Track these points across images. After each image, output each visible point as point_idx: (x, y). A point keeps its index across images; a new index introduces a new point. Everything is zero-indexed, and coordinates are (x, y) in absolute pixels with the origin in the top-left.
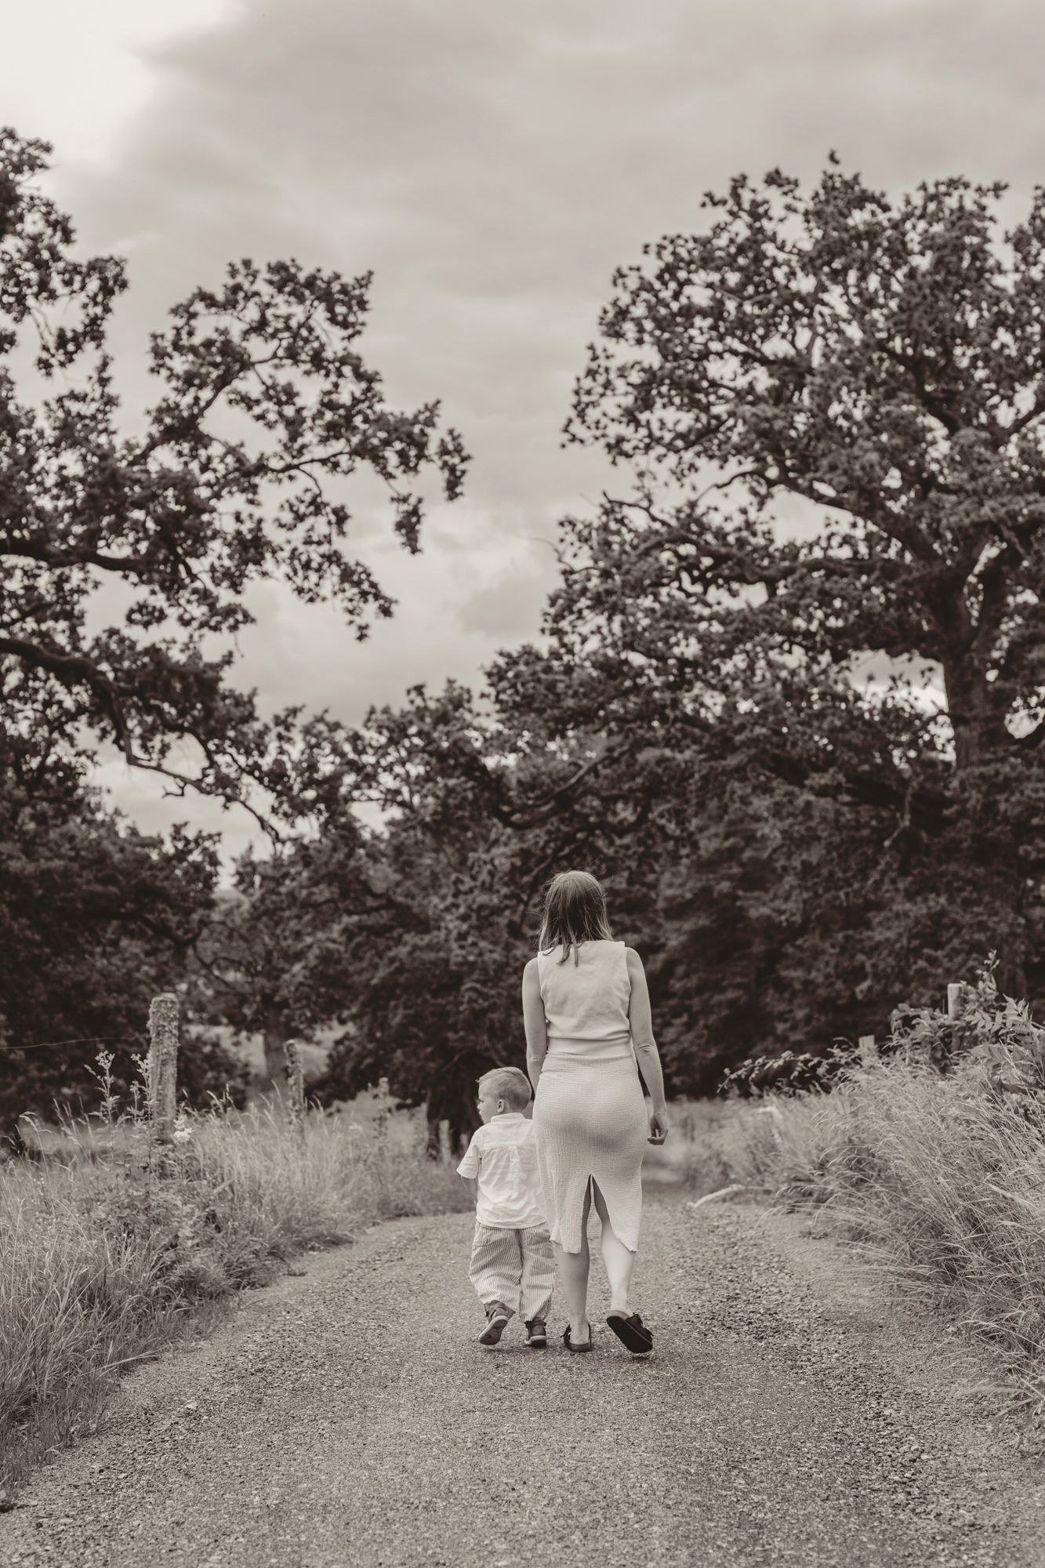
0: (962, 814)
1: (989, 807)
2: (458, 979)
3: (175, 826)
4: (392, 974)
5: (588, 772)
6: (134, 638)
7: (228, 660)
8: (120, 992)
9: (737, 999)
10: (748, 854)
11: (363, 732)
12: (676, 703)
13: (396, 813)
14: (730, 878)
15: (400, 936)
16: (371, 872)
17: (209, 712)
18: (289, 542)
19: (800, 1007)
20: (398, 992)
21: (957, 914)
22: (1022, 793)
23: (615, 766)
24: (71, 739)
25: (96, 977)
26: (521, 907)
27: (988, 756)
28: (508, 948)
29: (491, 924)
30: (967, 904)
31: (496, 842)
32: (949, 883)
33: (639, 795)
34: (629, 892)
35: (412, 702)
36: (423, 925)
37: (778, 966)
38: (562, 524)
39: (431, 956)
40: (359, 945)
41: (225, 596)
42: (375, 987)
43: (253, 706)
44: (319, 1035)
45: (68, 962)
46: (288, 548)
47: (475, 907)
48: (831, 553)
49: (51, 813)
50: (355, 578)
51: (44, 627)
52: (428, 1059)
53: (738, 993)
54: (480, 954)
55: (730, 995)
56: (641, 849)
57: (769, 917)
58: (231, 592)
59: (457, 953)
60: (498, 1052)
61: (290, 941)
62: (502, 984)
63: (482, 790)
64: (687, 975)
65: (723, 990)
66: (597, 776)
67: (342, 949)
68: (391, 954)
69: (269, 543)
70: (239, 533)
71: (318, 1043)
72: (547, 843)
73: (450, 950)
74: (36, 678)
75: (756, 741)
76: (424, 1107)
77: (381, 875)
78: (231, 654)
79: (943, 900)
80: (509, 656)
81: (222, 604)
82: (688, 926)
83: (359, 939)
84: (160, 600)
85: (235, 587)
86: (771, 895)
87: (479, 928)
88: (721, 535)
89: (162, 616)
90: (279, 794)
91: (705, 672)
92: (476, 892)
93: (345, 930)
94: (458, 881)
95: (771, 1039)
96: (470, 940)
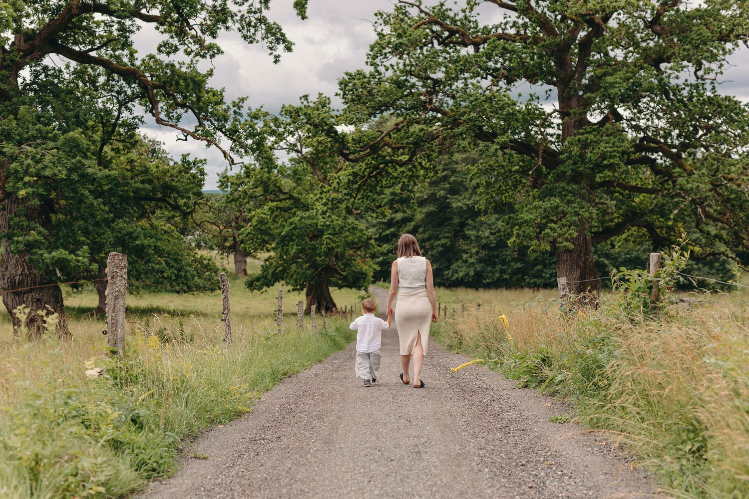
0: (568, 158)
1: (582, 156)
2: (321, 233)
3: (182, 155)
4: (291, 230)
5: (386, 135)
6: (162, 60)
7: (210, 73)
8: (151, 237)
9: (446, 243)
10: (453, 179)
11: (279, 117)
12: (431, 101)
13: (294, 155)
14: (444, 189)
15: (295, 212)
16: (282, 182)
17: (199, 99)
18: (240, 11)
19: (474, 247)
20: (294, 238)
21: (563, 207)
22: (599, 148)
23: (399, 133)
24: (130, 110)
25: (139, 229)
26: (352, 200)
27: (582, 131)
28: (345, 218)
29: (338, 207)
30: (569, 202)
31: (341, 169)
32: (560, 192)
33: (411, 146)
34: (401, 194)
35: (302, 103)
36: (306, 207)
37: (464, 229)
38: (376, 15)
39: (309, 222)
40: (276, 216)
41: (208, 40)
42: (283, 236)
43: (222, 97)
44: (259, 255)
45: (125, 222)
46: (239, 15)
47: (330, 199)
48: (506, 31)
49: (121, 147)
50: (273, 31)
51: (117, 53)
52: (307, 269)
53: (447, 241)
54: (332, 221)
55: (443, 241)
56: (410, 173)
57: (461, 207)
58: (210, 37)
59: (321, 221)
60: (339, 267)
61: (246, 213)
62: (342, 235)
63: (335, 143)
64: (424, 232)
65: (440, 239)
66: (390, 137)
67: (268, 217)
68: (291, 221)
69: (230, 12)
70: (215, 6)
71: (259, 259)
72: (366, 169)
73: (318, 219)
74: (114, 80)
75: (471, 120)
76: (305, 290)
77: (287, 184)
78: (212, 70)
79: (558, 200)
80: (351, 75)
81: (207, 43)
82: (425, 210)
83: (276, 213)
84: (175, 41)
85: (213, 35)
86: (463, 197)
87: (332, 209)
88: (454, 21)
89: (176, 49)
90: (234, 141)
91: (444, 87)
92: (331, 192)
93: (270, 209)
94: (322, 187)
95: (460, 261)
96: (328, 214)
